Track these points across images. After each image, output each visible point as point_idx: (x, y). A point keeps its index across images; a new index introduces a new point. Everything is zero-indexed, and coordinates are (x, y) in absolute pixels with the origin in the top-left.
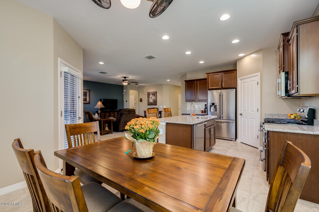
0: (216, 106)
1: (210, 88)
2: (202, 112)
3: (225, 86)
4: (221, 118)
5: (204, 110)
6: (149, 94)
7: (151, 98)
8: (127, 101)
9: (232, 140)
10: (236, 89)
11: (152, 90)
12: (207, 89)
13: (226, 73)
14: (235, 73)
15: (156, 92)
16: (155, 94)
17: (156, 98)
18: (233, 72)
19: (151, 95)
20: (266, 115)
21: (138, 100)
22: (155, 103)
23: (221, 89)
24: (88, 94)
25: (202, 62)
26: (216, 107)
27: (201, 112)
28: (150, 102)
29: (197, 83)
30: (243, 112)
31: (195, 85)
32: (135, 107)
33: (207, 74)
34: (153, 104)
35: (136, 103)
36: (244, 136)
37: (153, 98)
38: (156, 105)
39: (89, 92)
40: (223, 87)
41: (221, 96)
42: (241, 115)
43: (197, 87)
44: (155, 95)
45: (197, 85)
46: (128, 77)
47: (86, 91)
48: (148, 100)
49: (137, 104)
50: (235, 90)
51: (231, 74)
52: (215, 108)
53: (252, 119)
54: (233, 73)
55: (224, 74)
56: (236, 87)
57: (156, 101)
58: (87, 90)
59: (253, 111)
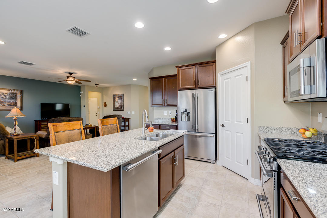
0: (190, 112)
1: (181, 87)
2: (173, 121)
3: (200, 85)
4: (196, 131)
5: (174, 118)
6: (114, 97)
7: (117, 102)
8: (84, 106)
9: (210, 162)
10: (216, 89)
11: (118, 92)
12: (178, 89)
13: (202, 65)
14: (214, 65)
15: (123, 94)
16: (121, 97)
17: (123, 101)
18: (212, 64)
19: (117, 98)
20: (261, 128)
21: (102, 105)
22: (122, 108)
23: (195, 89)
24: (19, 96)
25: (168, 49)
26: (189, 114)
27: (171, 121)
28: (116, 106)
29: (165, 81)
30: (225, 123)
31: (163, 84)
32: (98, 113)
33: (177, 67)
34: (119, 109)
35: (99, 108)
36: (226, 157)
37: (120, 101)
38: (123, 110)
39: (21, 94)
40: (199, 86)
41: (195, 98)
42: (223, 126)
43: (165, 86)
44: (121, 99)
45: (165, 84)
46: (75, 73)
47: (15, 92)
48: (114, 105)
49: (101, 109)
50: (214, 90)
51: (208, 67)
52: (188, 117)
53: (238, 134)
54: (211, 66)
55: (200, 67)
56: (215, 85)
57: (123, 106)
58: (18, 90)
59: (240, 122)
